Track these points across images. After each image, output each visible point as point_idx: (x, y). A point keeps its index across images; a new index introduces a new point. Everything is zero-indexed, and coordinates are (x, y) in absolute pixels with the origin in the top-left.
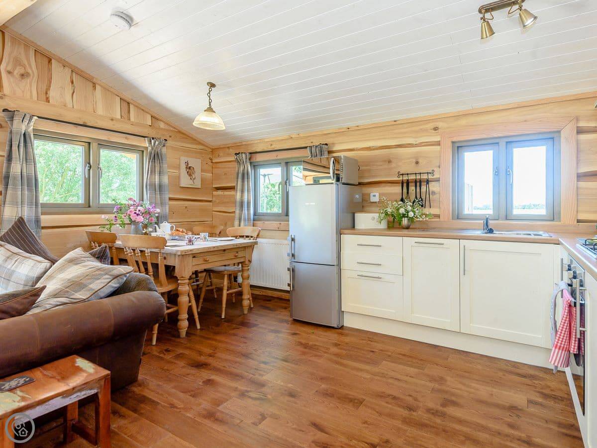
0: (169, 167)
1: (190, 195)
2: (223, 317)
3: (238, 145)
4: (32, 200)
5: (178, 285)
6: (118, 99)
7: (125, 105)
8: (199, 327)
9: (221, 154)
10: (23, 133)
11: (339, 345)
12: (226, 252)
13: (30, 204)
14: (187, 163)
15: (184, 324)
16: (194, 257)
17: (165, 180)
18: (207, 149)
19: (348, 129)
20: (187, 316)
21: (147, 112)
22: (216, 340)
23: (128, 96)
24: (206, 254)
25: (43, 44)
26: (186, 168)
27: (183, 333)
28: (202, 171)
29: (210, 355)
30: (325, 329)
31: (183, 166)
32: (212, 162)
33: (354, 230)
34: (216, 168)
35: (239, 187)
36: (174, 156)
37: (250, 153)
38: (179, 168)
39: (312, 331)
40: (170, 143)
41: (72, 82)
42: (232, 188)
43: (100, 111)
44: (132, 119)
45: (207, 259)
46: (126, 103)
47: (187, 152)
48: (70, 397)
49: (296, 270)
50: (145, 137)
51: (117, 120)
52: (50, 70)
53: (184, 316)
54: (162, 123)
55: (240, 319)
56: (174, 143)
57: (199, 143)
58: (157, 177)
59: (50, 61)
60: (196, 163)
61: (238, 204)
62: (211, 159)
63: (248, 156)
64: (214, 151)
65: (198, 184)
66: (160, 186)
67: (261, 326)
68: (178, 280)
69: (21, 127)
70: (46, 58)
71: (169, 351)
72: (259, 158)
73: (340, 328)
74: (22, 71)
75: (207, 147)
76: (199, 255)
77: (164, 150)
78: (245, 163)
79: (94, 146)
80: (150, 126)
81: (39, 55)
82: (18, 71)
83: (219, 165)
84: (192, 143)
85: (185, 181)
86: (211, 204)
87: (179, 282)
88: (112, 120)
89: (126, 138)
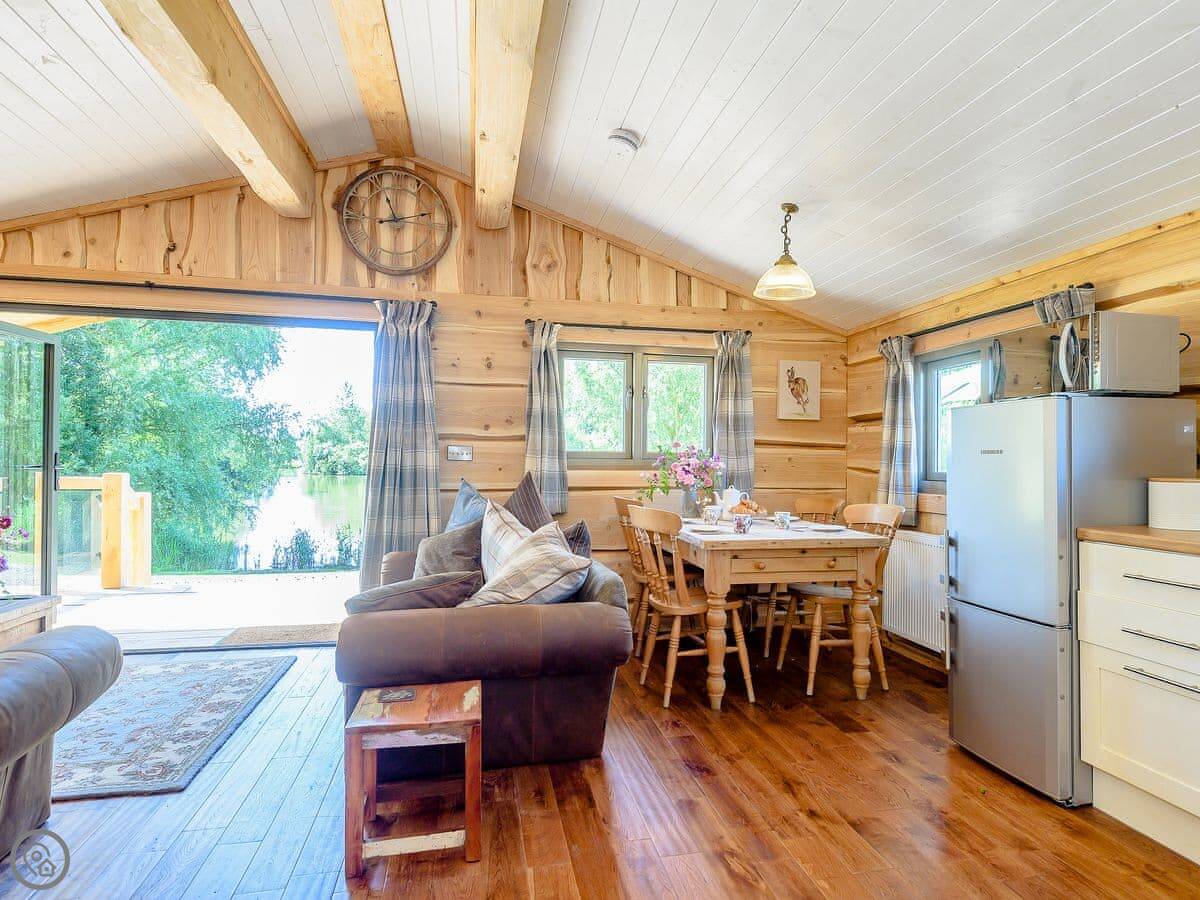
0: (755, 382)
1: (801, 436)
2: (810, 692)
3: (891, 321)
4: (554, 447)
5: (709, 606)
6: (672, 273)
7: (683, 280)
8: (752, 698)
9: (861, 346)
10: (543, 351)
11: (1032, 849)
12: (806, 555)
13: (552, 453)
14: (791, 372)
15: (718, 685)
16: (735, 557)
17: (748, 407)
18: (834, 337)
19: (1160, 227)
20: (724, 671)
21: (719, 286)
22: (761, 733)
23: (686, 265)
24: (760, 554)
25: (571, 214)
26: (790, 382)
27: (717, 701)
28: (823, 384)
29: (730, 759)
30: (1023, 795)
31: (784, 379)
32: (846, 365)
33: (1147, 534)
34: (854, 375)
35: (887, 416)
36: (767, 361)
37: (910, 336)
38: (776, 382)
39: (983, 788)
40: (755, 337)
41: (608, 262)
42: (877, 418)
43: (646, 300)
44: (695, 304)
45: (762, 565)
46: (684, 277)
47: (794, 350)
48: (424, 736)
49: (960, 618)
50: (712, 332)
51: (671, 310)
52: (580, 249)
53: (717, 668)
54: (746, 301)
55: (840, 707)
56: (765, 335)
57: (820, 329)
58: (731, 403)
59: (581, 235)
60: (809, 370)
61: (884, 454)
62: (845, 359)
63: (906, 344)
64: (849, 339)
65: (814, 412)
66: (736, 419)
67: (872, 734)
68: (707, 598)
69: (540, 342)
70: (575, 233)
71: (678, 726)
72: (931, 345)
73: (1074, 809)
74: (549, 260)
75: (834, 333)
76: (745, 555)
77: (746, 351)
78: (898, 359)
79: (638, 356)
80: (724, 310)
81: (568, 231)
82: (545, 261)
83: (858, 370)
84: (802, 331)
85: (788, 408)
86: (843, 452)
87: (709, 601)
88: (663, 310)
89: (684, 339)
